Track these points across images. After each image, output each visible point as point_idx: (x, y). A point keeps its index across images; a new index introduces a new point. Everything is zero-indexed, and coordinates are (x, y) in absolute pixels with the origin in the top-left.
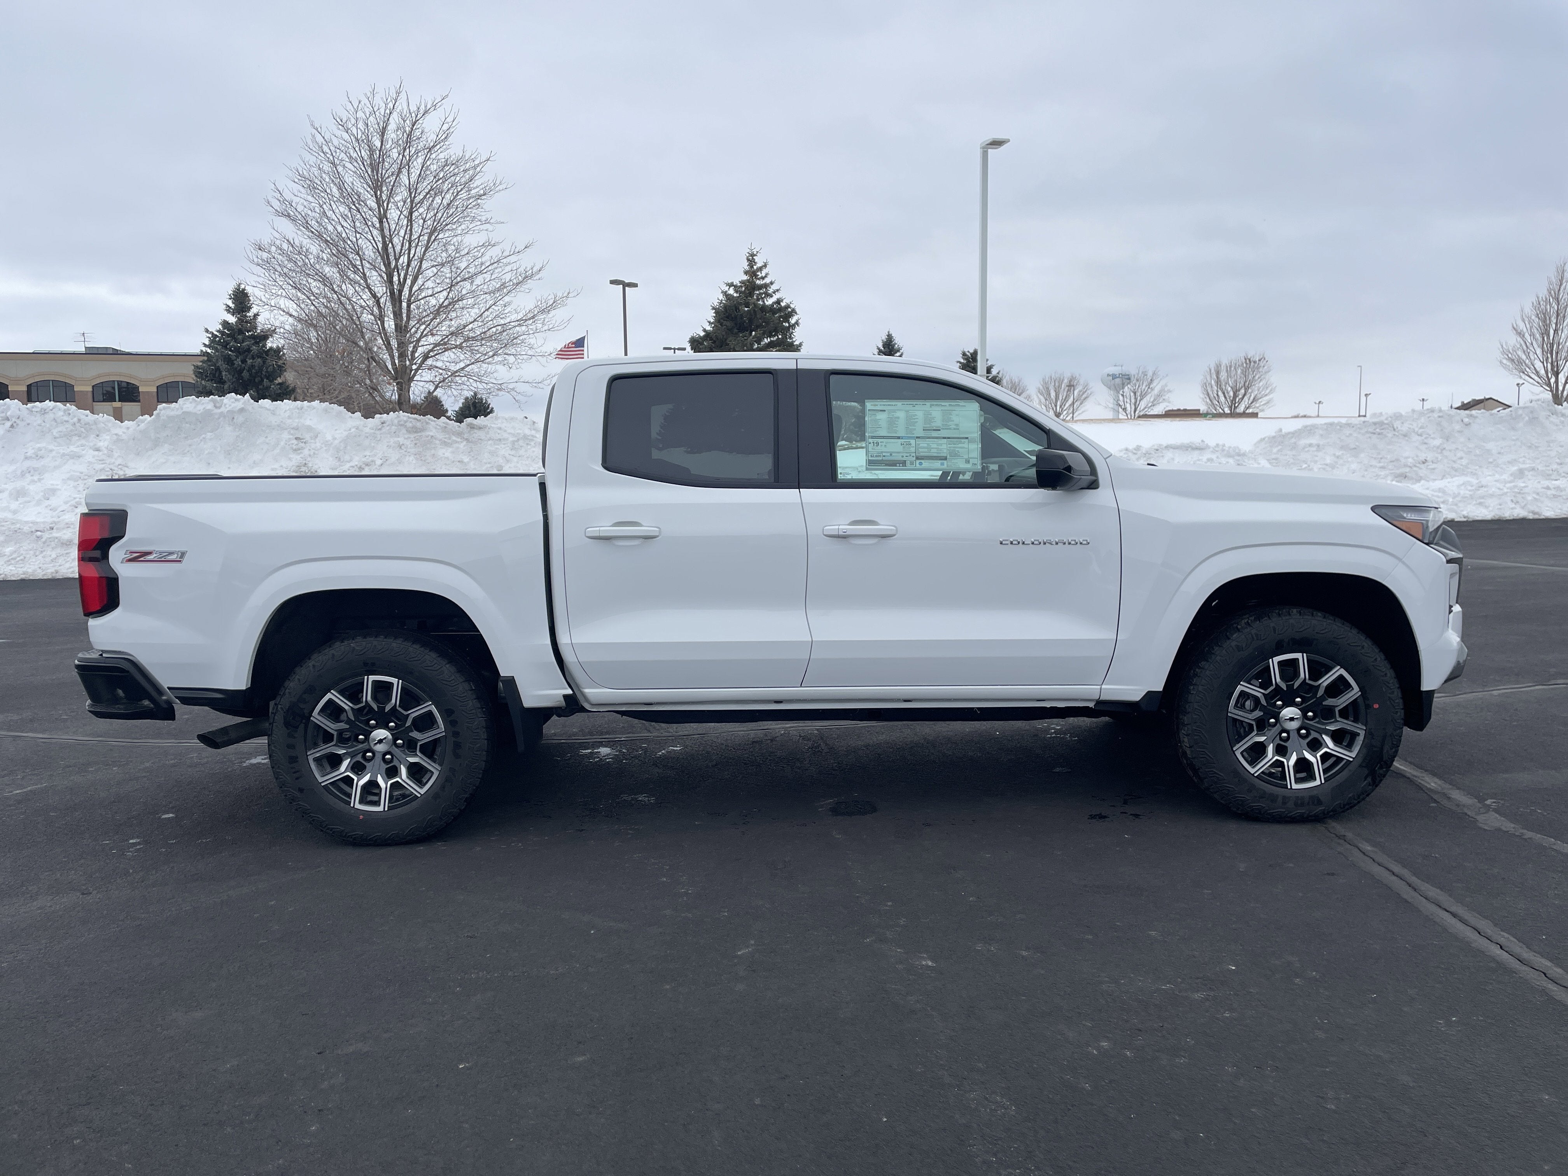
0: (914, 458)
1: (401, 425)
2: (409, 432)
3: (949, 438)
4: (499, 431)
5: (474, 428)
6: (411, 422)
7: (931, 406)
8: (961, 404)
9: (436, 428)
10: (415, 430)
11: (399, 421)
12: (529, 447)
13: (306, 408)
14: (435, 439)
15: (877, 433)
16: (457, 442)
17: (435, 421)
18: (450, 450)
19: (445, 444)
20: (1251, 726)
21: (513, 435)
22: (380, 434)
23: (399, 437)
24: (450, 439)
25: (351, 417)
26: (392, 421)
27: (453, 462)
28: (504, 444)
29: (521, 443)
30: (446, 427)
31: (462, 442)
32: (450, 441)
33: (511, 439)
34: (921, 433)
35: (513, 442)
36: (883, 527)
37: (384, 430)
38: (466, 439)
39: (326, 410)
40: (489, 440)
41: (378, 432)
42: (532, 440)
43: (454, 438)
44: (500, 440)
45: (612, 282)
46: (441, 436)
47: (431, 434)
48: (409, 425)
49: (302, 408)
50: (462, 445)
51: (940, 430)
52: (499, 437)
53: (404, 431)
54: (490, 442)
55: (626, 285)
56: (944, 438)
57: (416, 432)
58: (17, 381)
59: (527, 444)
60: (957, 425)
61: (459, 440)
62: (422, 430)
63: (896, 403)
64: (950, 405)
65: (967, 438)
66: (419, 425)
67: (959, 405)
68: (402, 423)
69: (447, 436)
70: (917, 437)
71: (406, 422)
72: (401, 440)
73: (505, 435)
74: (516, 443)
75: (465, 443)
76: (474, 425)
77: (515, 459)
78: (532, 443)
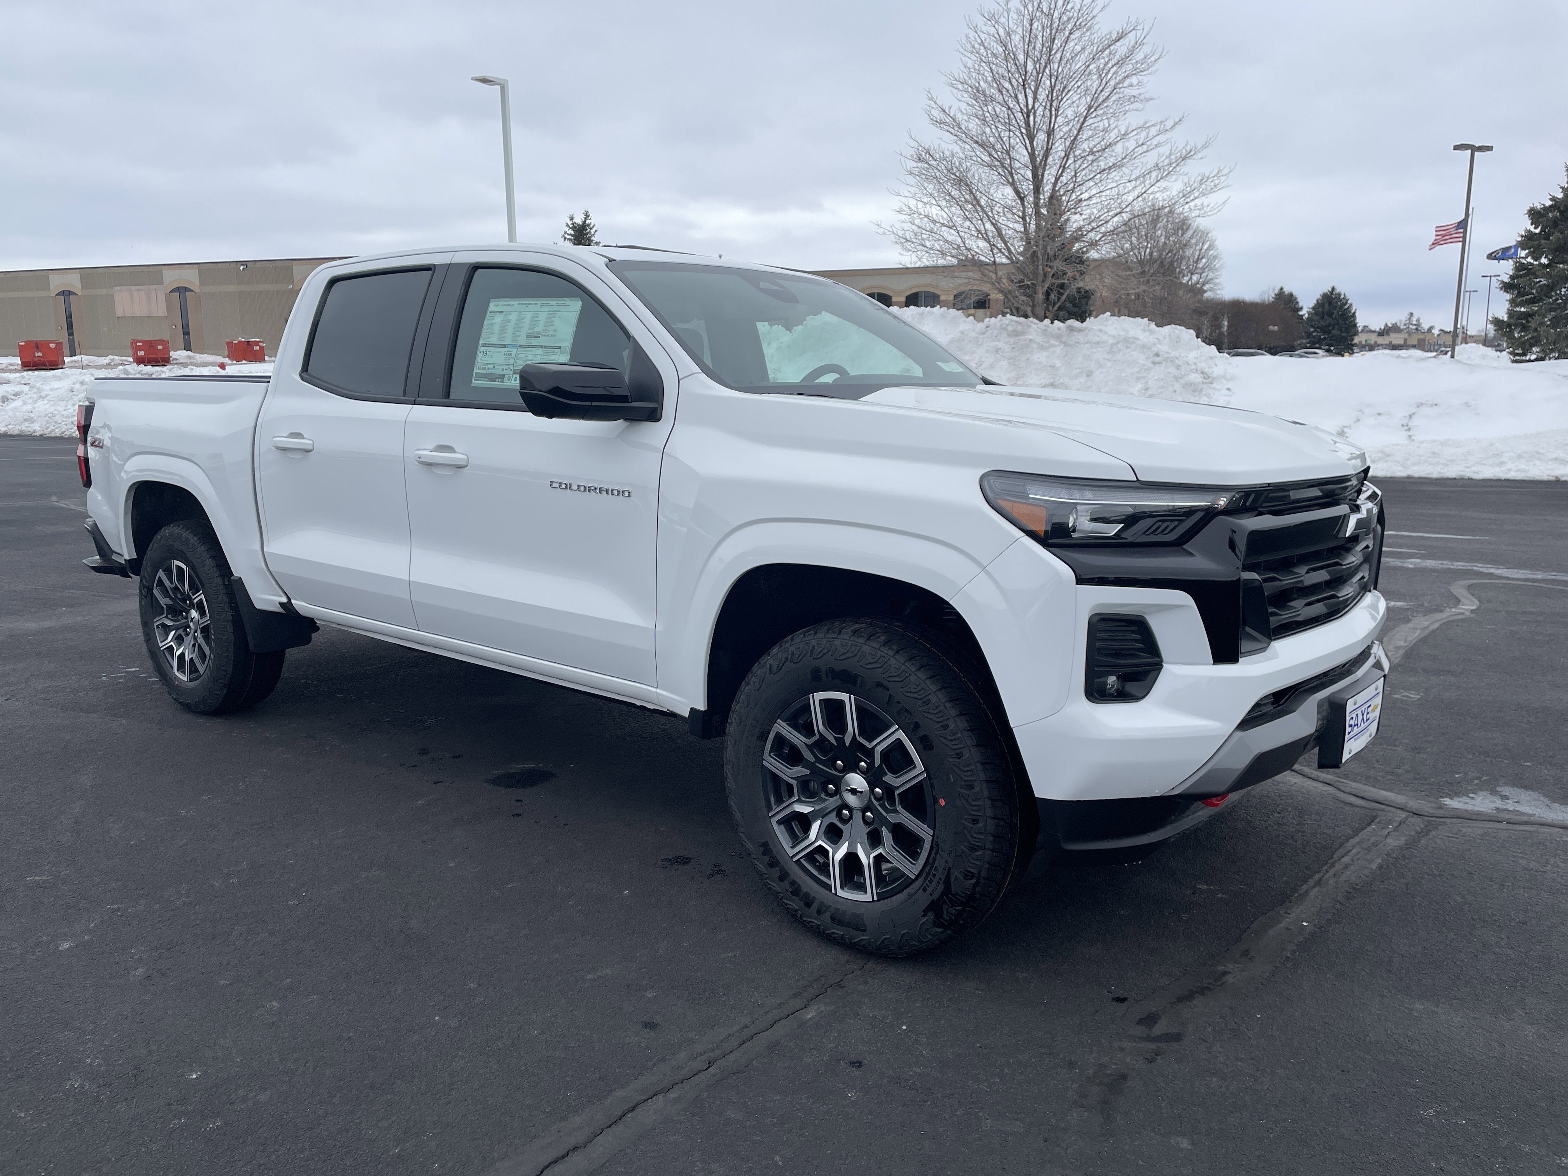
0: (512, 373)
1: (1003, 329)
2: (1009, 335)
3: (546, 347)
4: (1099, 334)
5: (1073, 330)
6: (1012, 325)
7: (542, 305)
8: (567, 303)
9: (1036, 331)
10: (1015, 334)
11: (1001, 325)
12: (1128, 350)
13: (926, 313)
14: (1034, 342)
15: (490, 340)
16: (1054, 346)
17: (1037, 324)
18: (1045, 354)
19: (1042, 348)
20: (790, 787)
21: (1114, 337)
22: (983, 338)
23: (999, 340)
24: (1048, 342)
25: (965, 322)
26: (995, 324)
27: (1045, 366)
28: (1102, 347)
29: (1120, 346)
30: (1046, 330)
31: (1059, 345)
32: (1047, 345)
33: (1111, 341)
34: (522, 341)
35: (1112, 345)
36: (458, 457)
37: (987, 334)
38: (1065, 343)
39: (943, 316)
40: (1087, 343)
41: (981, 336)
42: (1133, 343)
43: (1052, 342)
44: (1098, 343)
45: (1457, 148)
46: (1039, 339)
47: (1031, 337)
48: (1010, 328)
49: (923, 313)
50: (1059, 350)
51: (539, 337)
52: (1097, 339)
53: (1005, 335)
54: (1087, 345)
55: (1474, 149)
56: (542, 347)
57: (1016, 336)
58: (898, 293)
59: (1127, 347)
60: (555, 330)
61: (1057, 343)
62: (1022, 333)
63: (513, 303)
64: (557, 305)
65: (560, 348)
66: (1019, 328)
67: (564, 305)
68: (1004, 326)
69: (1046, 339)
70: (520, 346)
71: (1007, 325)
72: (1000, 344)
73: (1105, 338)
74: (1115, 347)
75: (1062, 346)
76: (1074, 327)
77: (1109, 364)
78: (1133, 347)
